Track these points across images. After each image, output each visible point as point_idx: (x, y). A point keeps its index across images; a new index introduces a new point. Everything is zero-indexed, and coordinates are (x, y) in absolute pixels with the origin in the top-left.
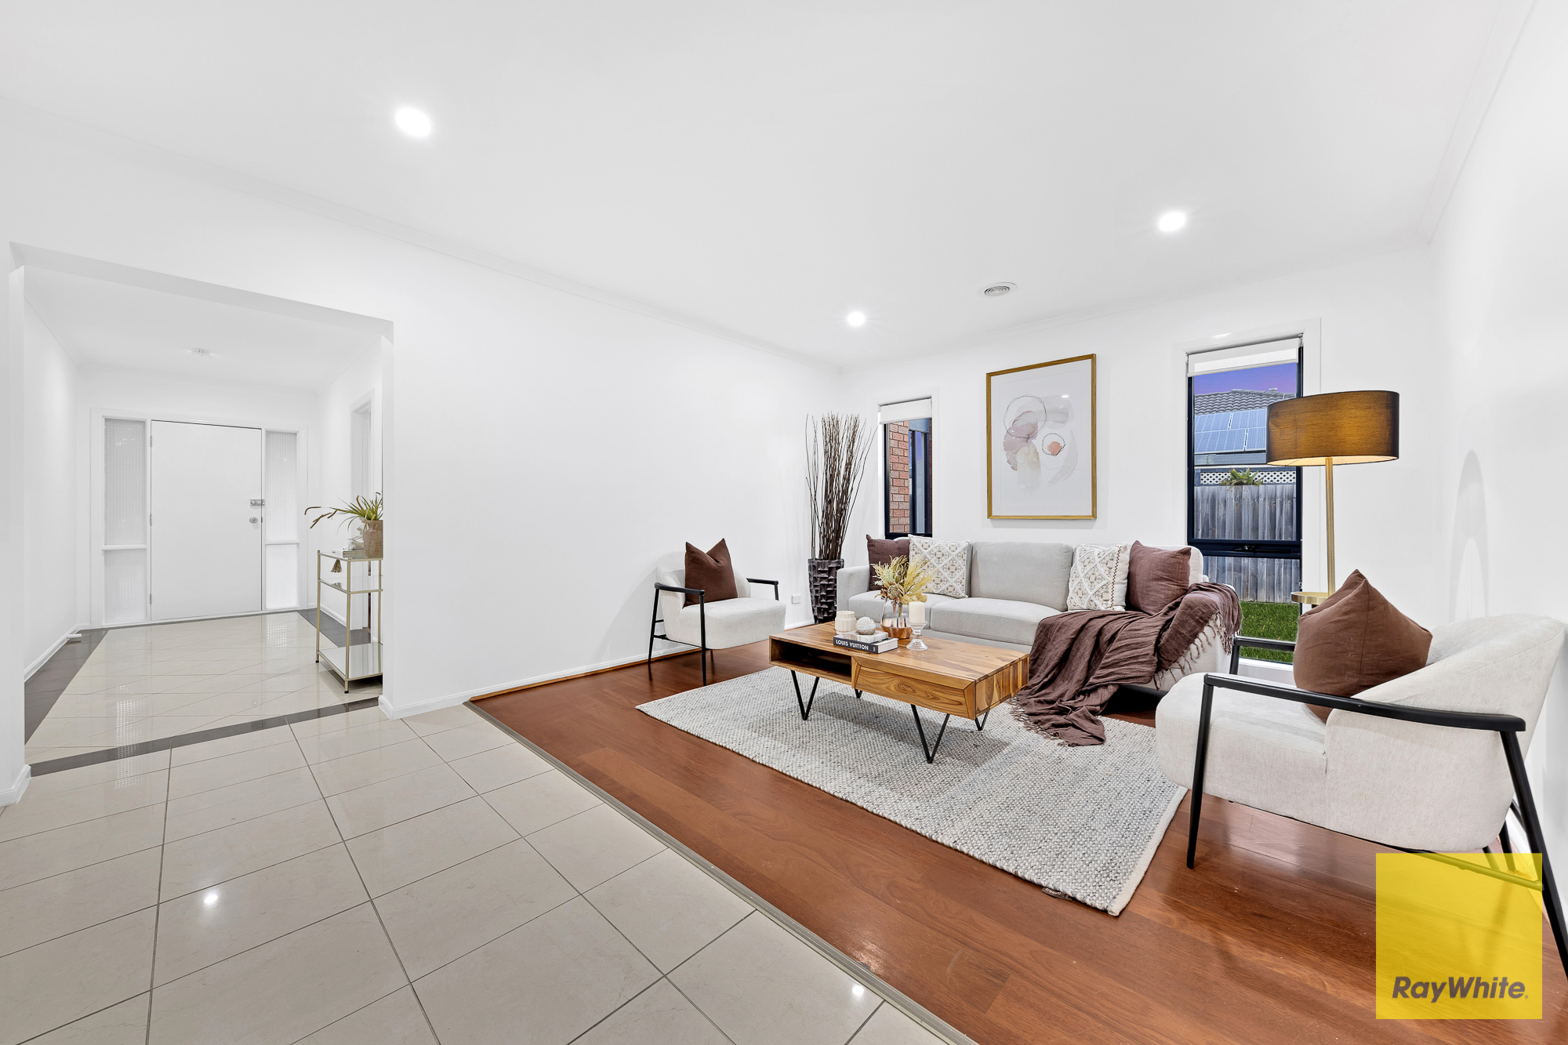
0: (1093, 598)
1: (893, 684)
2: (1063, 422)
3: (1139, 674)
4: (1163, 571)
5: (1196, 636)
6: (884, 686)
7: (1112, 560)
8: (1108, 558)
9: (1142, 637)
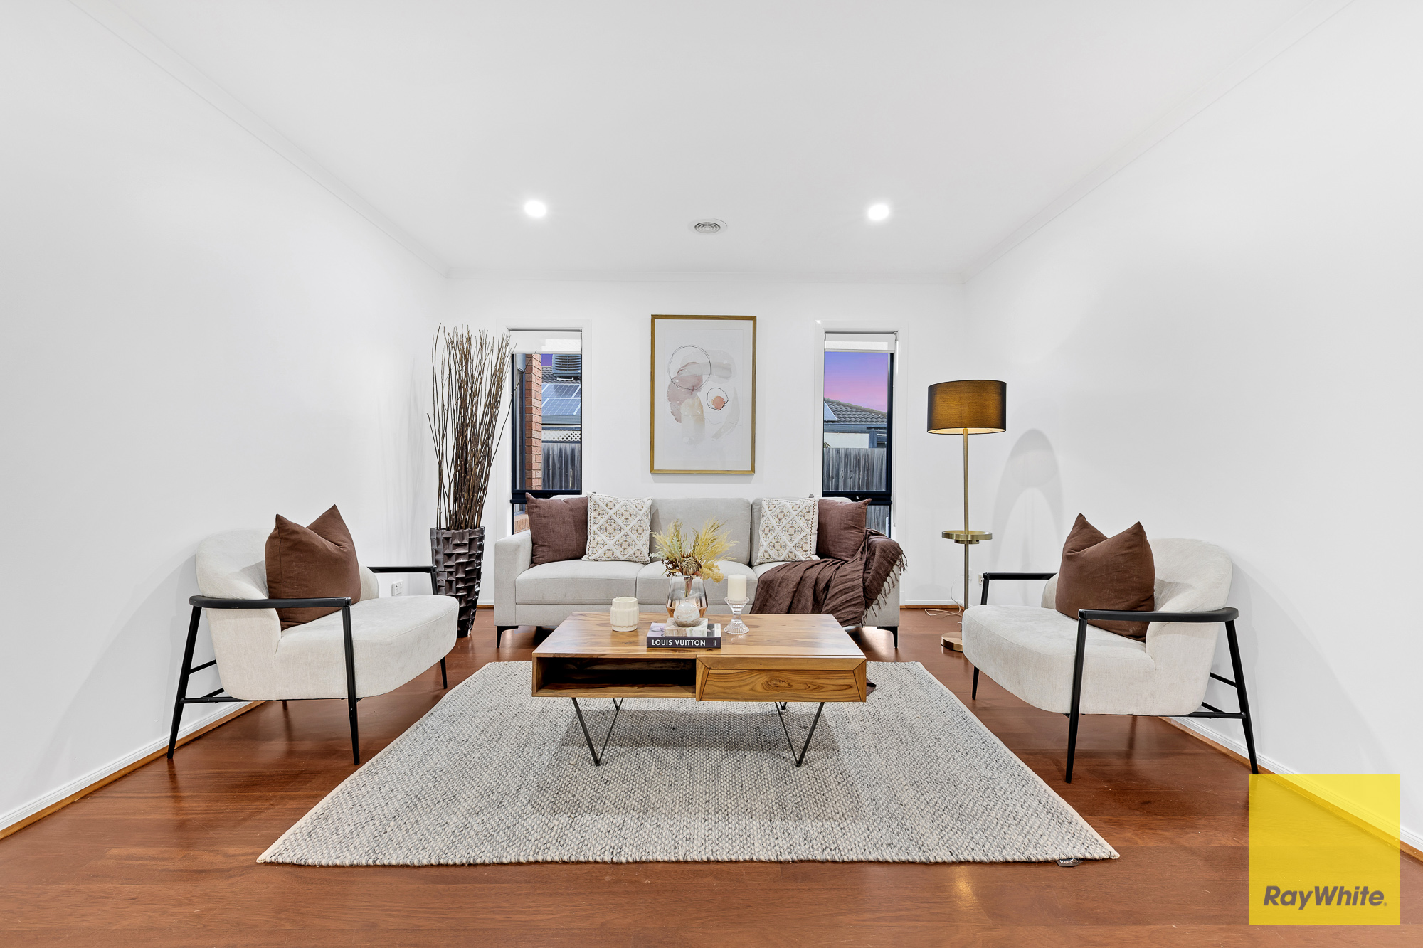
0: (794, 550)
1: (759, 682)
2: (726, 378)
3: (854, 616)
4: (852, 520)
5: (888, 575)
6: (746, 689)
7: (809, 512)
8: (804, 511)
9: (850, 581)
